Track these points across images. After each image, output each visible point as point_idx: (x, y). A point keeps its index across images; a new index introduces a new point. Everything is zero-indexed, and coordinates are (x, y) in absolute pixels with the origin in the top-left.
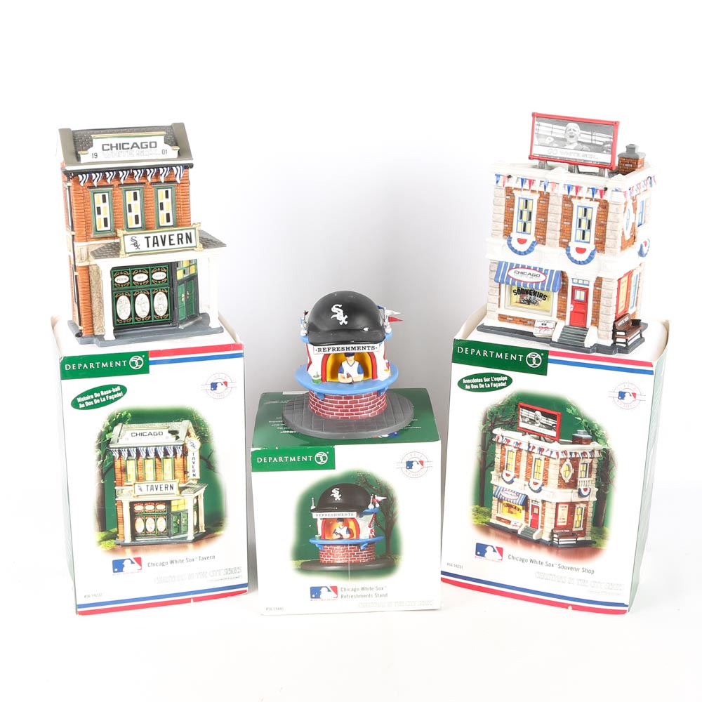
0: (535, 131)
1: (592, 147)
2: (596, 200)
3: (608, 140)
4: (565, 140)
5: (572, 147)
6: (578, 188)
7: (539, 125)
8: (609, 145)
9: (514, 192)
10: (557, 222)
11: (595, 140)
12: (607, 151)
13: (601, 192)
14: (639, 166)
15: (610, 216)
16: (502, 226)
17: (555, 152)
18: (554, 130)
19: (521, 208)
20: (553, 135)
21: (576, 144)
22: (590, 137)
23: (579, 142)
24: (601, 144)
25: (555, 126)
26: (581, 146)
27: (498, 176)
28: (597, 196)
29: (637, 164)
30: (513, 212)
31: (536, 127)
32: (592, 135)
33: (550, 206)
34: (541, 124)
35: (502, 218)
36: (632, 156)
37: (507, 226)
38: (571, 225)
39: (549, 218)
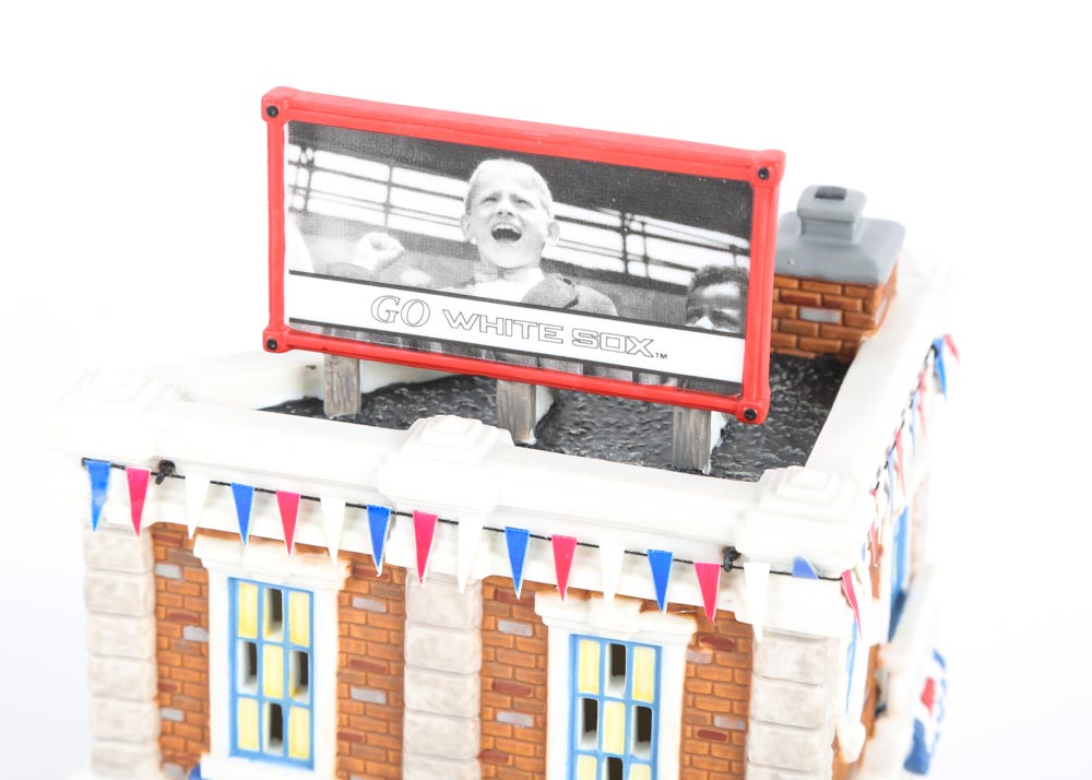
0: (291, 200)
1: (631, 297)
2: (679, 609)
3: (724, 260)
4: (467, 251)
5: (515, 289)
6: (564, 549)
7: (310, 165)
8: (729, 290)
9: (202, 549)
10: (459, 717)
11: (646, 260)
12: (717, 318)
13: (708, 578)
14: (877, 318)
15: (764, 699)
16: (143, 718)
17: (415, 313)
18: (398, 197)
19: (247, 632)
20: (396, 222)
21: (536, 276)
22: (614, 240)
23: (548, 265)
24: (684, 279)
25: (403, 175)
26: (562, 291)
27: (99, 473)
28: (685, 590)
29: (867, 309)
30: (201, 651)
31: (291, 175)
32: (624, 231)
33: (412, 635)
34: (322, 158)
35: (144, 674)
36: (836, 267)
37: (175, 715)
38: (542, 727)
39: (414, 694)
